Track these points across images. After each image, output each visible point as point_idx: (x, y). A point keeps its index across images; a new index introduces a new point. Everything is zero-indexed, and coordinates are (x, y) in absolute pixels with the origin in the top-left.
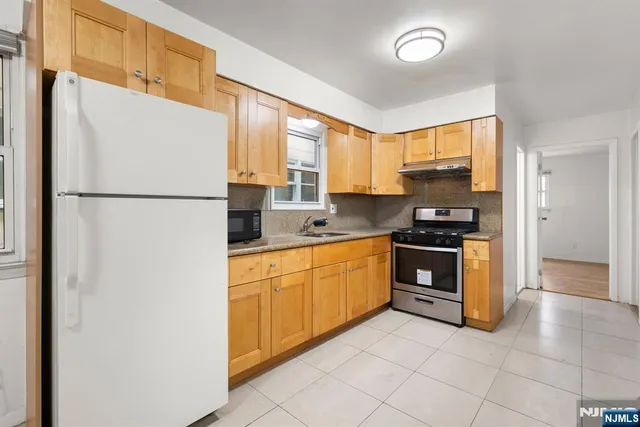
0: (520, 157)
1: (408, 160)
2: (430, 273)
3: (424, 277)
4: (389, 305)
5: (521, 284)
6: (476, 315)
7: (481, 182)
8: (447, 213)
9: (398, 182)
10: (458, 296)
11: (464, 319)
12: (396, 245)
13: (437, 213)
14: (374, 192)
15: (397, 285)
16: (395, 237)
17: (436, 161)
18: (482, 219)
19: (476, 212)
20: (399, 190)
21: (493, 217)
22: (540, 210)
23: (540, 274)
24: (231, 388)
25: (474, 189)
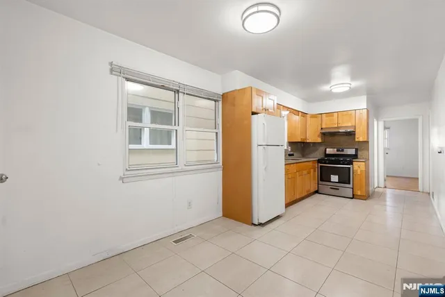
0: (375, 123)
1: (323, 127)
2: (337, 177)
3: (335, 178)
4: (317, 192)
5: (376, 185)
6: (359, 193)
7: (360, 137)
8: (343, 150)
9: (319, 136)
10: (351, 186)
11: (353, 195)
12: (320, 165)
13: (337, 151)
14: (308, 141)
15: (320, 182)
16: (319, 161)
17: (338, 128)
18: (359, 153)
19: (357, 150)
20: (319, 140)
21: (365, 152)
22: (385, 149)
23: (385, 180)
24: (286, 207)
25: (356, 140)
